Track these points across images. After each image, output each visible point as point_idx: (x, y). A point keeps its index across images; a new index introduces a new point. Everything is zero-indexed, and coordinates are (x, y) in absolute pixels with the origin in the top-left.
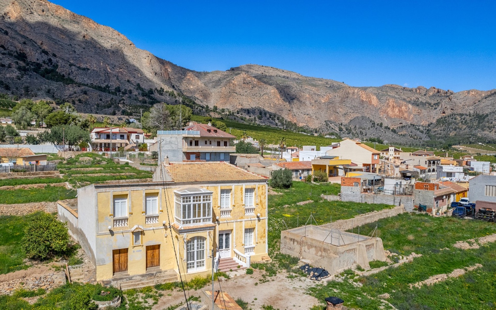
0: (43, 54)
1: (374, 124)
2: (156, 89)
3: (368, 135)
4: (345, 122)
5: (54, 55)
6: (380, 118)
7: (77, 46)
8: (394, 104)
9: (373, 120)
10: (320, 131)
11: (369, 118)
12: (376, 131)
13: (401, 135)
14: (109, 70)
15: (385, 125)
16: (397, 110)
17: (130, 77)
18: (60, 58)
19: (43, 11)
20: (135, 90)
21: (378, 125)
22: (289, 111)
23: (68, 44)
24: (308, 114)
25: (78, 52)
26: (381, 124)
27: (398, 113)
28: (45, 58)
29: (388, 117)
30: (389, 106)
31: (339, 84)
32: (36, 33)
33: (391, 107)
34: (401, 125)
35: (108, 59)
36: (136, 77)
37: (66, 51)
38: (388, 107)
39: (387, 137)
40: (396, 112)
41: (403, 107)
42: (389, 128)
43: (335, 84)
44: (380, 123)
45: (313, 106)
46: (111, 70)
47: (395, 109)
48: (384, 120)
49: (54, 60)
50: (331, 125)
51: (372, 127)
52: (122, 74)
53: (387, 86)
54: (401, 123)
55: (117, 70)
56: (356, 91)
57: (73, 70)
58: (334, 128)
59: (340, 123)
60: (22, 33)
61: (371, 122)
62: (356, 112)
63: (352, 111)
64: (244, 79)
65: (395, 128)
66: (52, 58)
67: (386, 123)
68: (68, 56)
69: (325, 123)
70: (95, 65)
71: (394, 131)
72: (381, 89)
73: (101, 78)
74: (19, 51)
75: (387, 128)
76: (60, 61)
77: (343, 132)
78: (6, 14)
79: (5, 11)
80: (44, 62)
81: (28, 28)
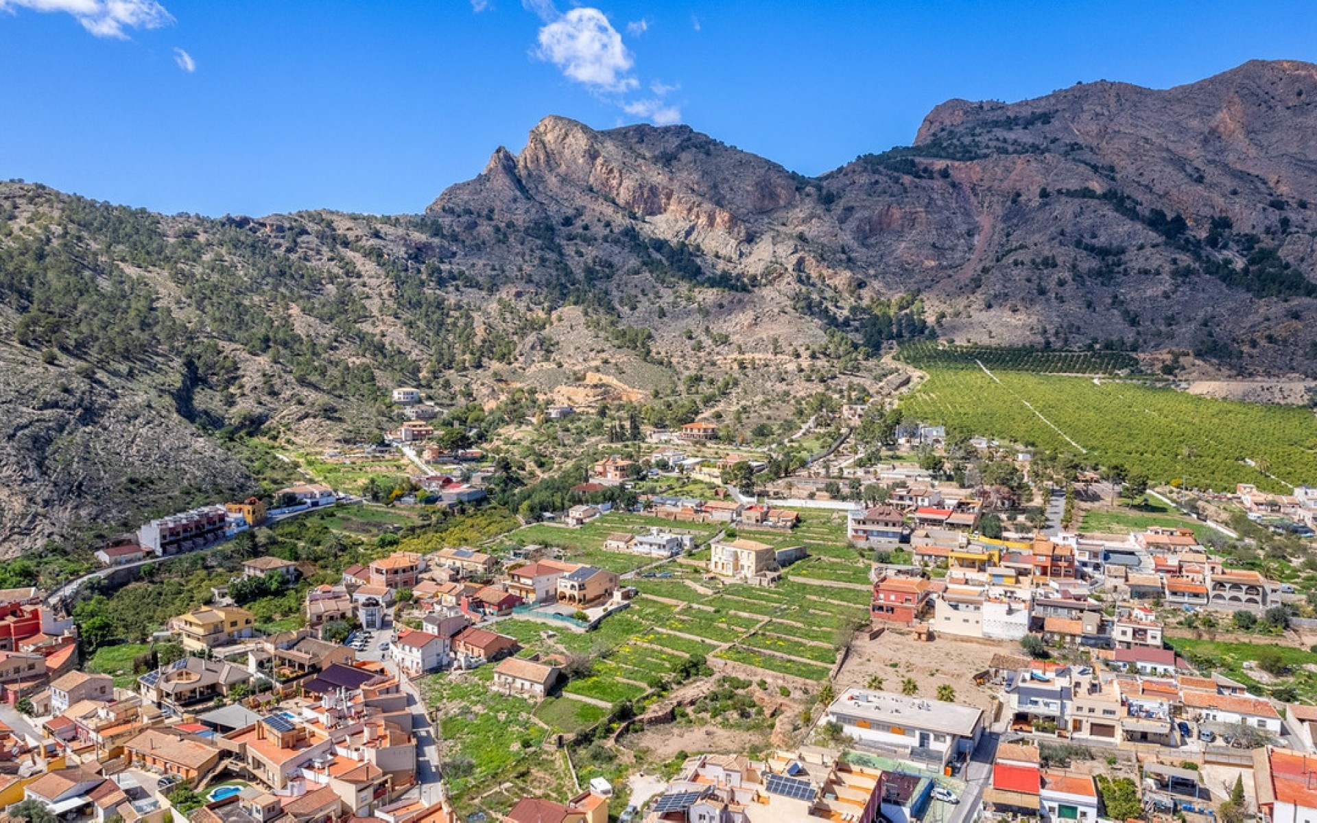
0: (1272, 209)
5: (1303, 205)
28: (1274, 216)
32: (1270, 158)
49: (1297, 217)
66: (1293, 214)
74: (1217, 215)
78: (1213, 131)
79: (1213, 124)
80: (1268, 231)
81: (1253, 152)
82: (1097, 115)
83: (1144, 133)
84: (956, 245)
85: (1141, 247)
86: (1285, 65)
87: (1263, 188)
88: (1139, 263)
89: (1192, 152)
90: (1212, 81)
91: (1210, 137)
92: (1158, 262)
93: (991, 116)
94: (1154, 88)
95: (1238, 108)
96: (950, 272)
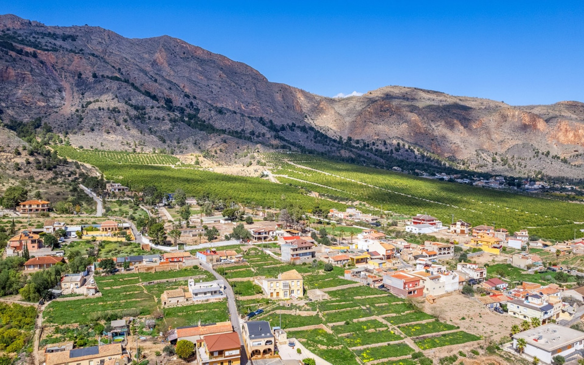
0: (186, 98)
1: (538, 152)
2: (288, 125)
3: (527, 168)
4: (501, 151)
5: (195, 98)
6: (547, 144)
7: (213, 86)
8: (568, 128)
9: (537, 147)
10: (469, 162)
11: (532, 145)
12: (539, 162)
13: (575, 165)
14: (243, 108)
15: (553, 153)
16: (571, 135)
17: (263, 114)
18: (199, 99)
19: (184, 53)
20: (268, 133)
21: (543, 154)
22: (432, 140)
23: (206, 84)
24: (455, 143)
25: (214, 92)
26: (548, 153)
27: (573, 139)
28: (187, 101)
29: (558, 143)
30: (561, 130)
31: (497, 104)
32: (179, 77)
33: (564, 130)
34: (577, 153)
35: (242, 97)
36: (269, 113)
37: (205, 92)
38: (559, 131)
39: (553, 169)
40: (570, 137)
41: (580, 131)
42: (558, 158)
43: (492, 105)
44: (547, 151)
45: (461, 133)
46: (245, 107)
47: (568, 133)
48: (552, 147)
49: (194, 102)
50: (482, 155)
51: (534, 157)
52: (255, 111)
53: (562, 104)
54: (575, 151)
55: (251, 107)
56: (517, 113)
57: (212, 115)
58: (486, 159)
59: (495, 152)
60: (167, 78)
61: (534, 150)
62: (516, 138)
63: (511, 138)
64: (382, 107)
65: (566, 157)
66: (193, 101)
67: (555, 150)
68: (206, 97)
69: (475, 153)
70: (230, 104)
71: (565, 161)
72: (552, 108)
73: (237, 122)
74: (166, 97)
75: (556, 157)
76: (200, 103)
77: (497, 163)
78: (155, 61)
79: (154, 58)
80: (187, 106)
81: (172, 73)
82: (100, 42)
83: (125, 56)
84: (54, 95)
85: (152, 107)
86: (179, 41)
87: (179, 89)
88: (154, 115)
89: (148, 68)
90: (150, 39)
91: (154, 63)
92: (163, 115)
93: (37, 29)
94: (125, 37)
95: (164, 54)
96: (55, 110)
